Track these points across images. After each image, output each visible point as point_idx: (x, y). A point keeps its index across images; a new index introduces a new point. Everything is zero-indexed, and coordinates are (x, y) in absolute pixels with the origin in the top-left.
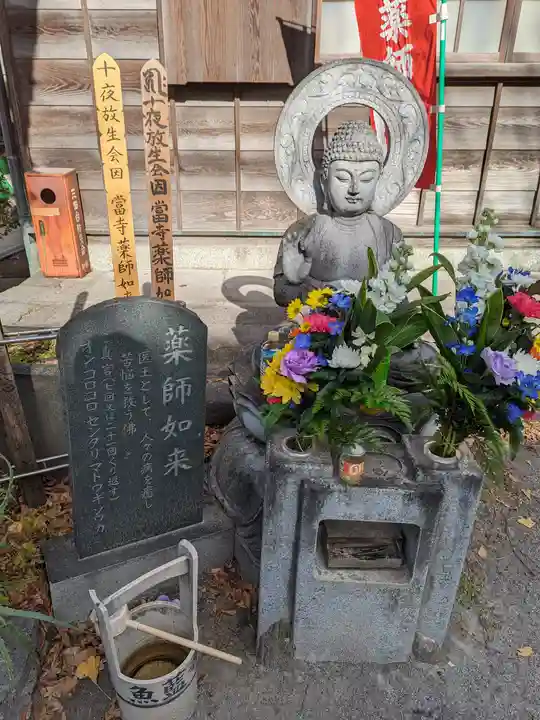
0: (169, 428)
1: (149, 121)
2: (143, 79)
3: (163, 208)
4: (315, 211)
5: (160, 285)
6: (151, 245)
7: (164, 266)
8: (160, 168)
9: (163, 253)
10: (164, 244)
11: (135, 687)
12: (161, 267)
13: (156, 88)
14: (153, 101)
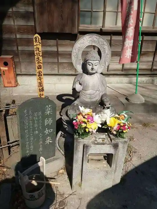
0: (47, 132)
1: (36, 50)
2: (34, 39)
3: (41, 72)
4: (82, 72)
5: (40, 92)
6: (37, 82)
7: (42, 88)
8: (39, 62)
9: (41, 84)
10: (41, 82)
11: (30, 195)
12: (41, 88)
13: (38, 41)
14: (37, 45)
